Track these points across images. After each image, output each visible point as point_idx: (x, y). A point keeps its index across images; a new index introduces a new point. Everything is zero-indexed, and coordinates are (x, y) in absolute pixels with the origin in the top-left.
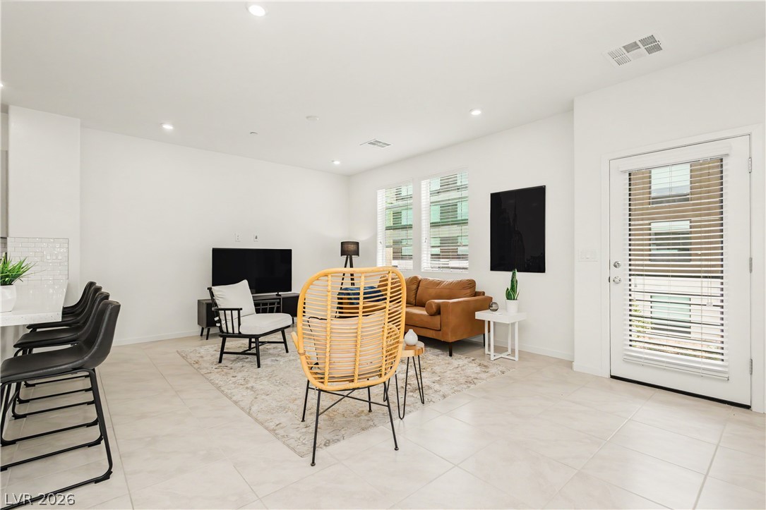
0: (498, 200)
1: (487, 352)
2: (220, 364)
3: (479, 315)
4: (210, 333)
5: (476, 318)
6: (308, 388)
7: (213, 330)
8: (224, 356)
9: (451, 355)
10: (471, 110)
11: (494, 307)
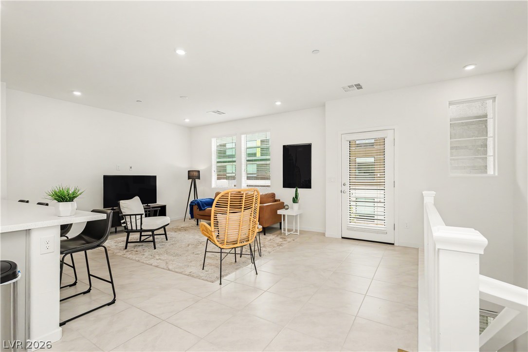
0: (287, 150)
1: (283, 231)
2: (126, 250)
3: (279, 212)
4: (117, 230)
5: (278, 213)
7: (119, 229)
8: (129, 244)
9: (265, 235)
10: (276, 102)
11: (286, 207)
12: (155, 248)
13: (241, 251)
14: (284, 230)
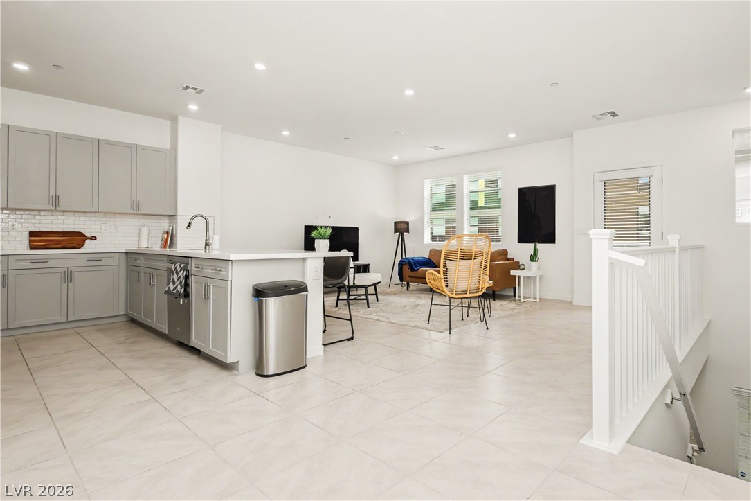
0: (524, 194)
1: (517, 298)
2: (337, 308)
3: (513, 273)
5: (511, 274)
6: (431, 304)
8: (340, 301)
9: (494, 300)
10: (509, 134)
11: (522, 267)
12: (368, 307)
13: (469, 304)
14: (519, 297)
